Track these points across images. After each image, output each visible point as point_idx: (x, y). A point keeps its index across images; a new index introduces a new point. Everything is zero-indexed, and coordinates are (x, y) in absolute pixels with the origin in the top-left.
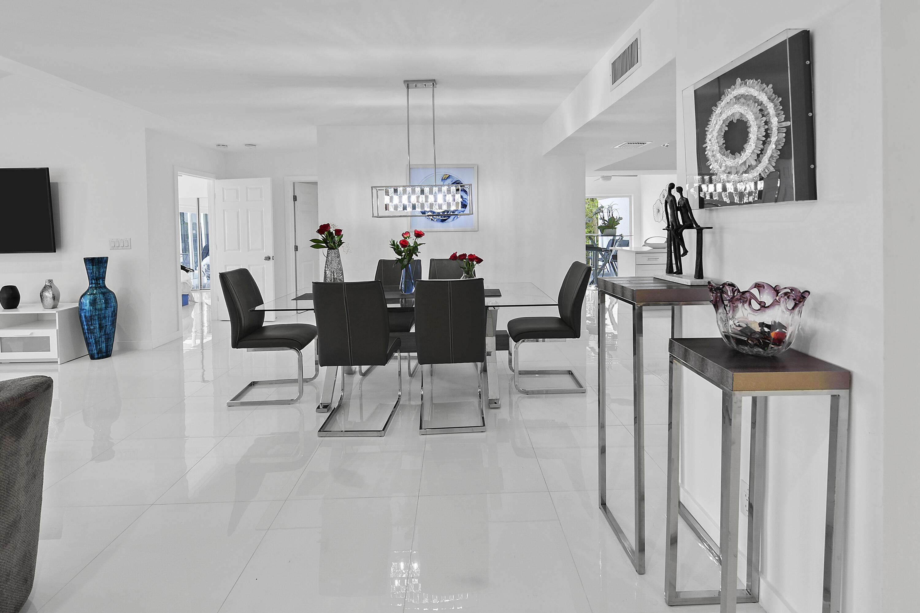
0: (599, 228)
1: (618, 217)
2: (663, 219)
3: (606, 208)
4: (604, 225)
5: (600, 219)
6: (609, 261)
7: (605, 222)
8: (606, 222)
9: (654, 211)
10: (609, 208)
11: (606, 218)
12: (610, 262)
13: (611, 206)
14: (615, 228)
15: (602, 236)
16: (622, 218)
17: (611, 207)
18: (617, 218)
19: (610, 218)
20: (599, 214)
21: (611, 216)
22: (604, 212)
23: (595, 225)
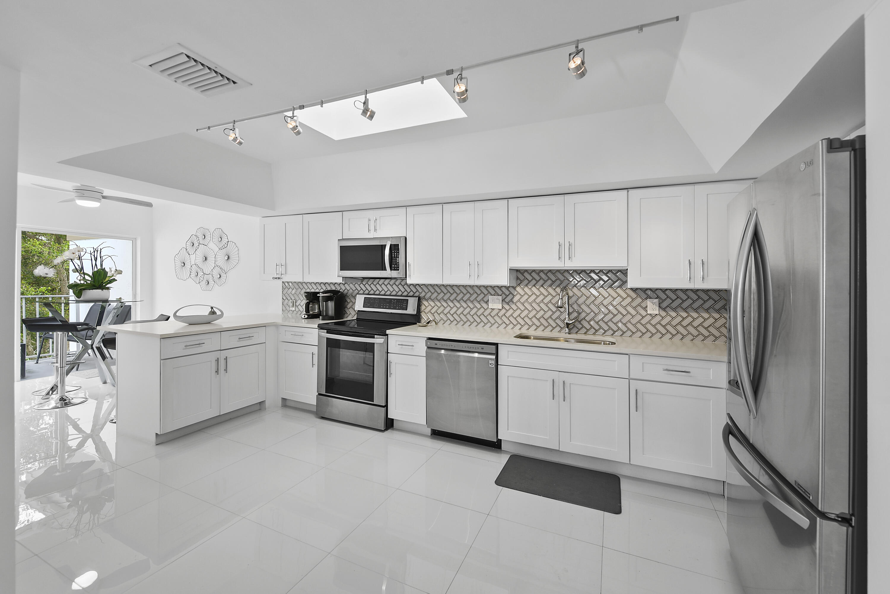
0: (71, 287)
1: (113, 269)
2: (191, 276)
3: (88, 251)
4: (82, 282)
5: (73, 270)
6: (94, 346)
7: (84, 278)
8: (87, 277)
9: (176, 264)
10: (96, 252)
11: (88, 270)
12: (97, 348)
13: (99, 250)
14: (108, 289)
15: (77, 302)
16: (122, 271)
17: (99, 252)
18: (111, 271)
19: (96, 270)
20: (71, 263)
21: (99, 267)
22: (82, 258)
23: (62, 279)
